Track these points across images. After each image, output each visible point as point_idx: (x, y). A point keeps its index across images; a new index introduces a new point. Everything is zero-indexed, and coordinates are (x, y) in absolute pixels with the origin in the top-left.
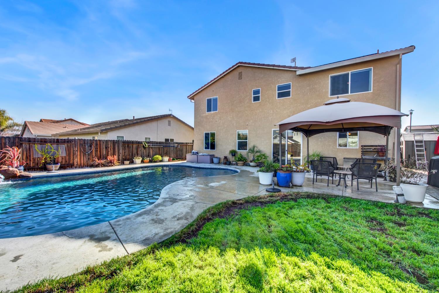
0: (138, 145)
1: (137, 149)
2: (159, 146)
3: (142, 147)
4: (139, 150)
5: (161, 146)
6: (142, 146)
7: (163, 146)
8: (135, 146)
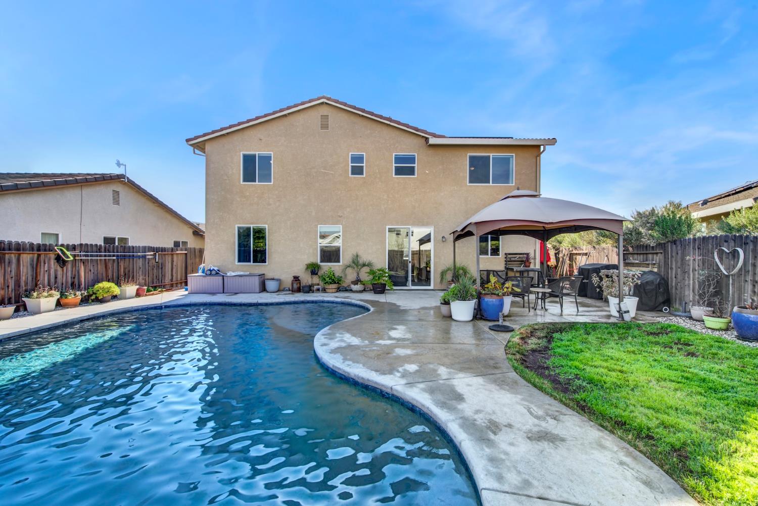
0: (39, 255)
1: (35, 267)
2: (105, 256)
3: (53, 262)
4: (44, 268)
5: (110, 256)
6: (53, 256)
7: (118, 256)
8: (26, 258)
